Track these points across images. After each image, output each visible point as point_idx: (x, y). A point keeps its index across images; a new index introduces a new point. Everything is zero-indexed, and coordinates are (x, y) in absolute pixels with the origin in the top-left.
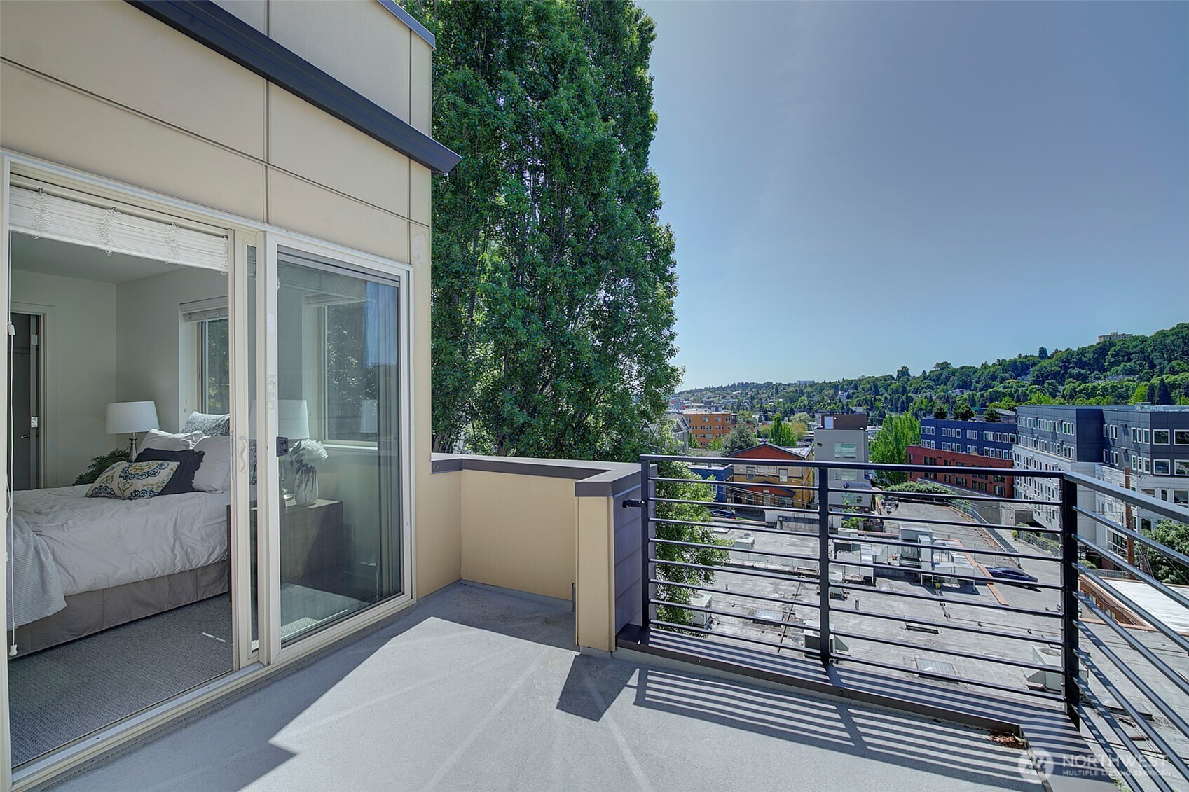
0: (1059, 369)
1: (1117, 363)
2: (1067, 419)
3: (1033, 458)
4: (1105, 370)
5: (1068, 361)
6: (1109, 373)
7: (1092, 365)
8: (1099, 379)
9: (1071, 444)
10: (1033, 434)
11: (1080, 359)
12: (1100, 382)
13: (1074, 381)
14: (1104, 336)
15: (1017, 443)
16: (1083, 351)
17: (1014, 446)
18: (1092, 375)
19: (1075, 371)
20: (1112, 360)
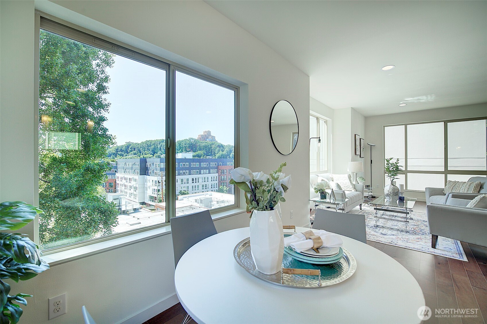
0: (115, 152)
1: (131, 151)
2: (137, 162)
3: (124, 177)
4: (128, 153)
5: (118, 149)
6: (129, 154)
7: (125, 151)
8: (127, 156)
9: (138, 170)
10: (124, 168)
11: (121, 149)
12: (127, 157)
13: (120, 156)
14: (127, 142)
15: (117, 173)
16: (122, 146)
17: (116, 174)
18: (125, 154)
19: (120, 153)
20: (130, 150)
